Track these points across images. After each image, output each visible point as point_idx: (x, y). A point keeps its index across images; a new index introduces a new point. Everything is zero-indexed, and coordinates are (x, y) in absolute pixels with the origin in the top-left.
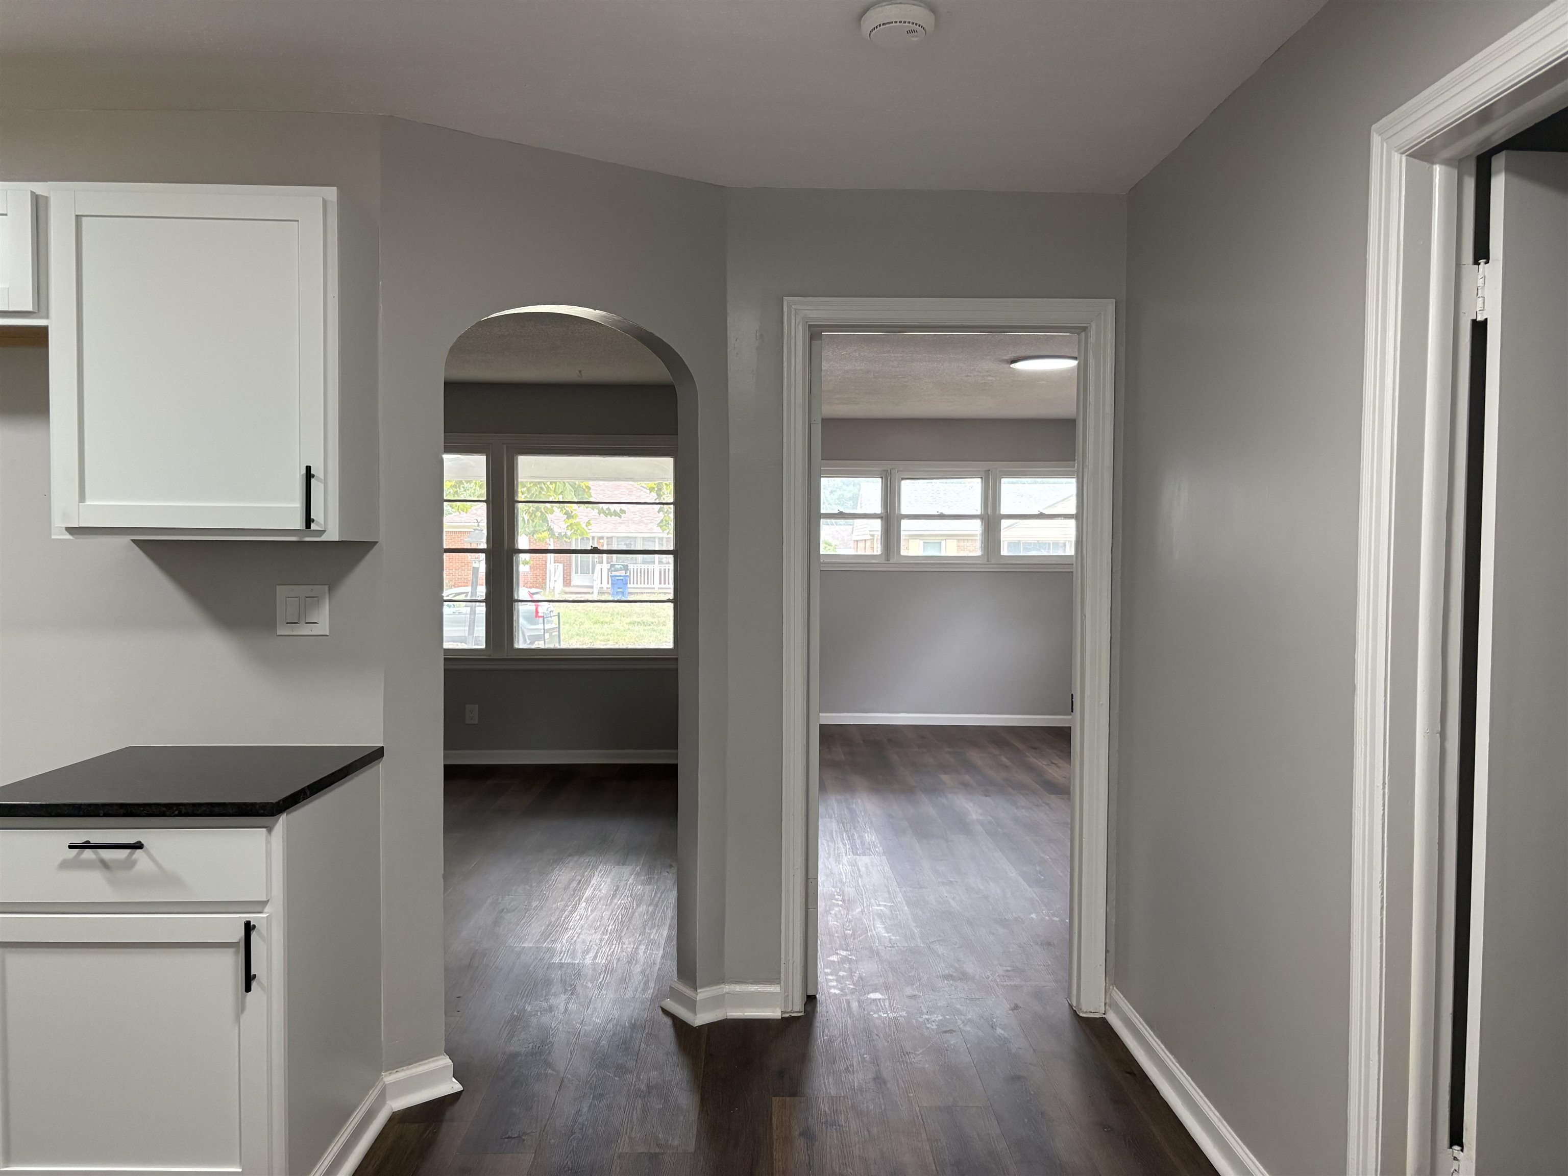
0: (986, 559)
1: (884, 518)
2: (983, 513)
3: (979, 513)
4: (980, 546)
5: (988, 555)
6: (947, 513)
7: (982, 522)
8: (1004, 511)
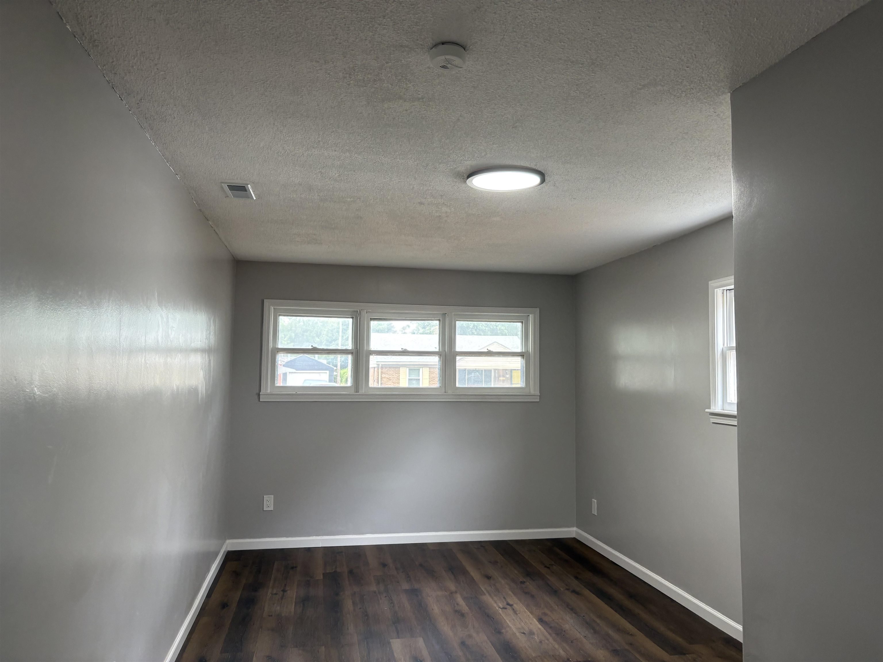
0: (444, 390)
1: (354, 354)
2: (441, 351)
3: (437, 350)
4: (439, 379)
5: (445, 387)
6: (410, 349)
7: (440, 358)
8: (458, 349)
